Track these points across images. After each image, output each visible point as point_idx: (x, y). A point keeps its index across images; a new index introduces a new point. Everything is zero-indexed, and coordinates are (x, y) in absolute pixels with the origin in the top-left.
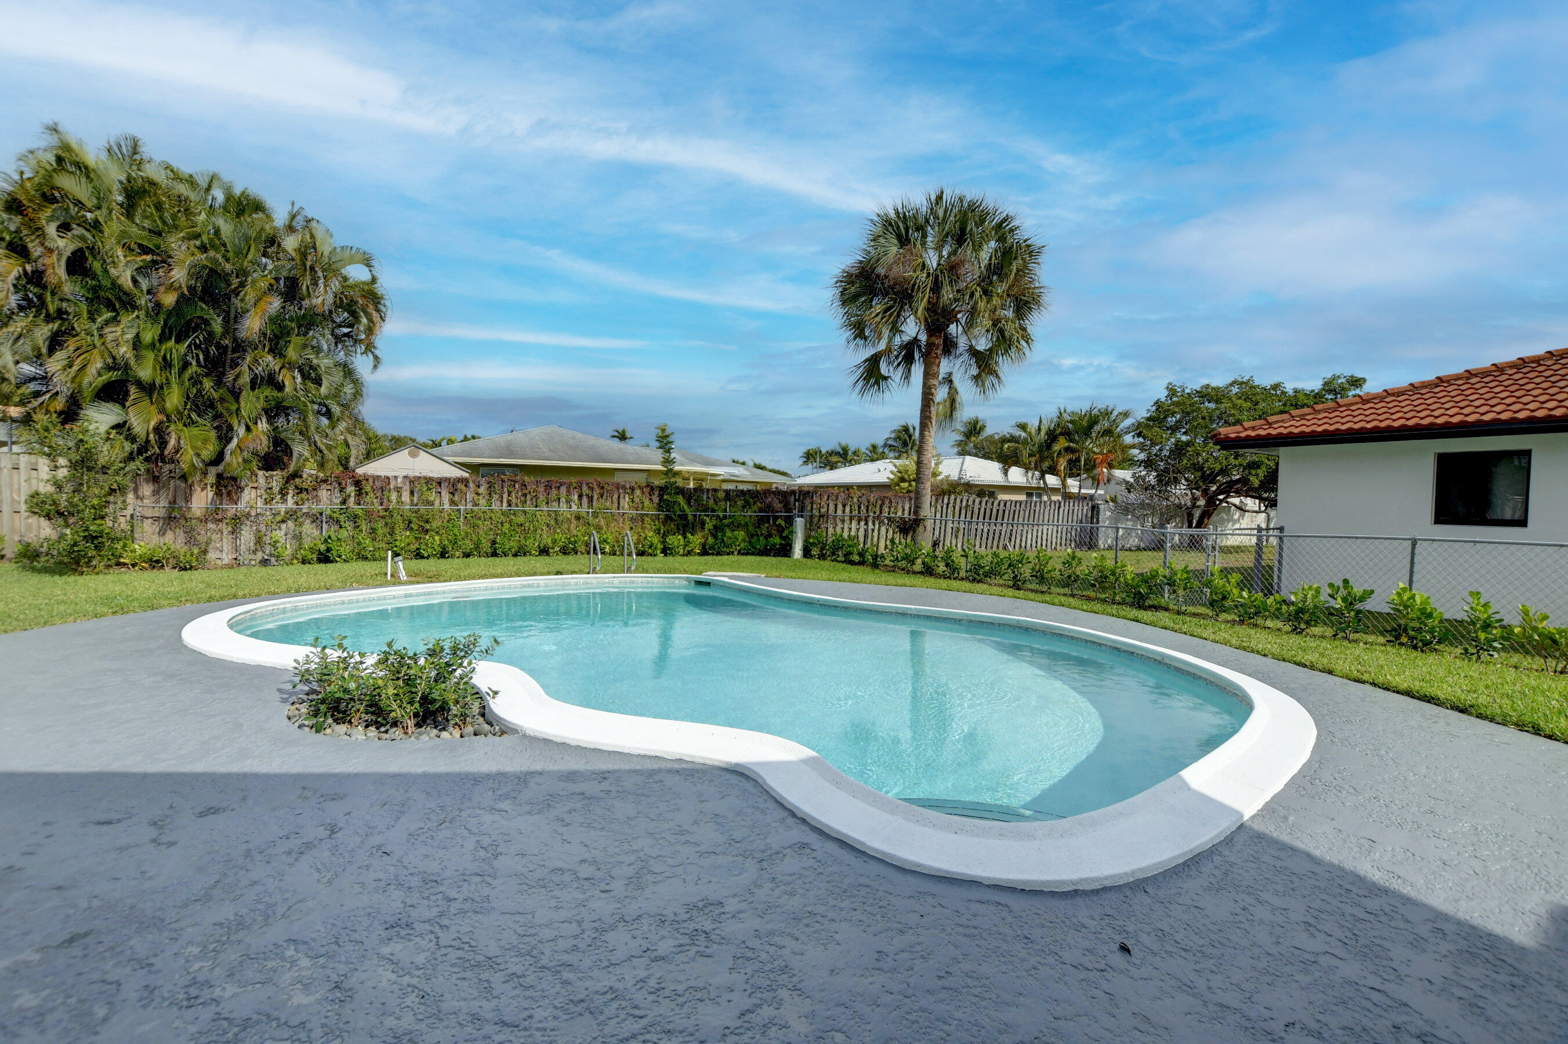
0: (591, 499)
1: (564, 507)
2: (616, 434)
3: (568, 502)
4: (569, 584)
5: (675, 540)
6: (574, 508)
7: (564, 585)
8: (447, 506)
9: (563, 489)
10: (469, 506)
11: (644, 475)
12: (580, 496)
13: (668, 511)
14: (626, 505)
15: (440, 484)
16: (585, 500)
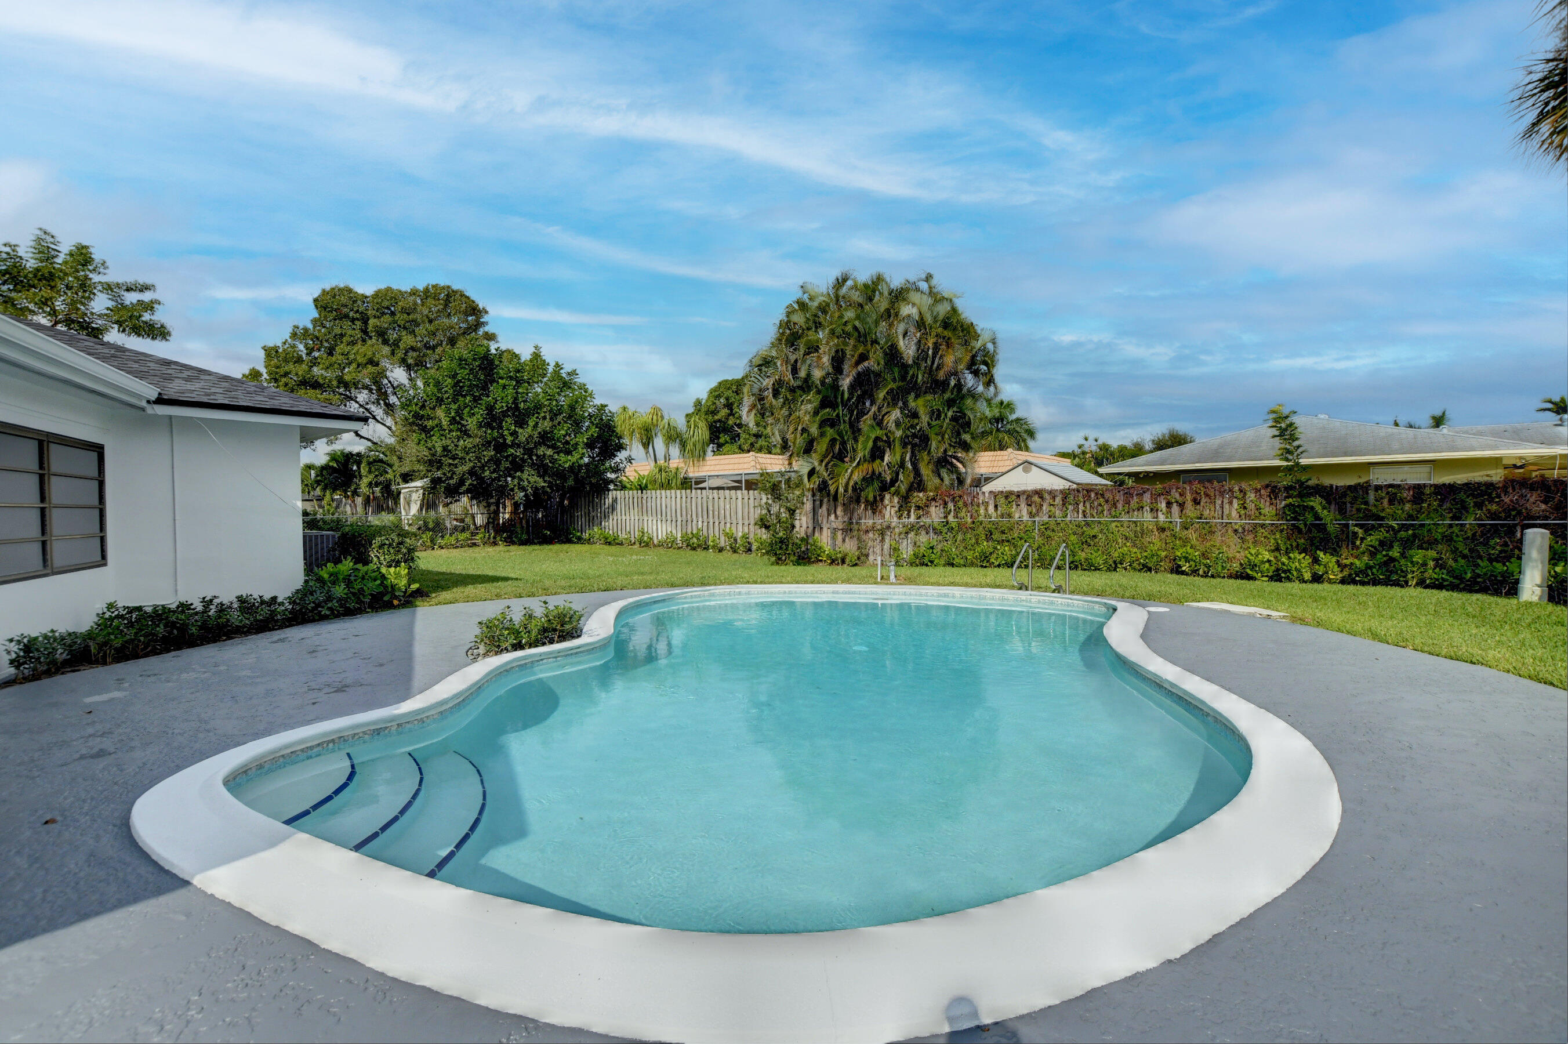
0: (1182, 506)
1: (1148, 516)
2: (1550, 406)
3: (1154, 510)
4: (985, 598)
5: (1301, 561)
6: (1162, 517)
7: (980, 598)
8: (1026, 518)
9: (1147, 497)
10: (1046, 519)
11: (1425, 469)
12: (1169, 504)
13: (1295, 519)
14: (1234, 514)
15: (1018, 496)
16: (1175, 508)
